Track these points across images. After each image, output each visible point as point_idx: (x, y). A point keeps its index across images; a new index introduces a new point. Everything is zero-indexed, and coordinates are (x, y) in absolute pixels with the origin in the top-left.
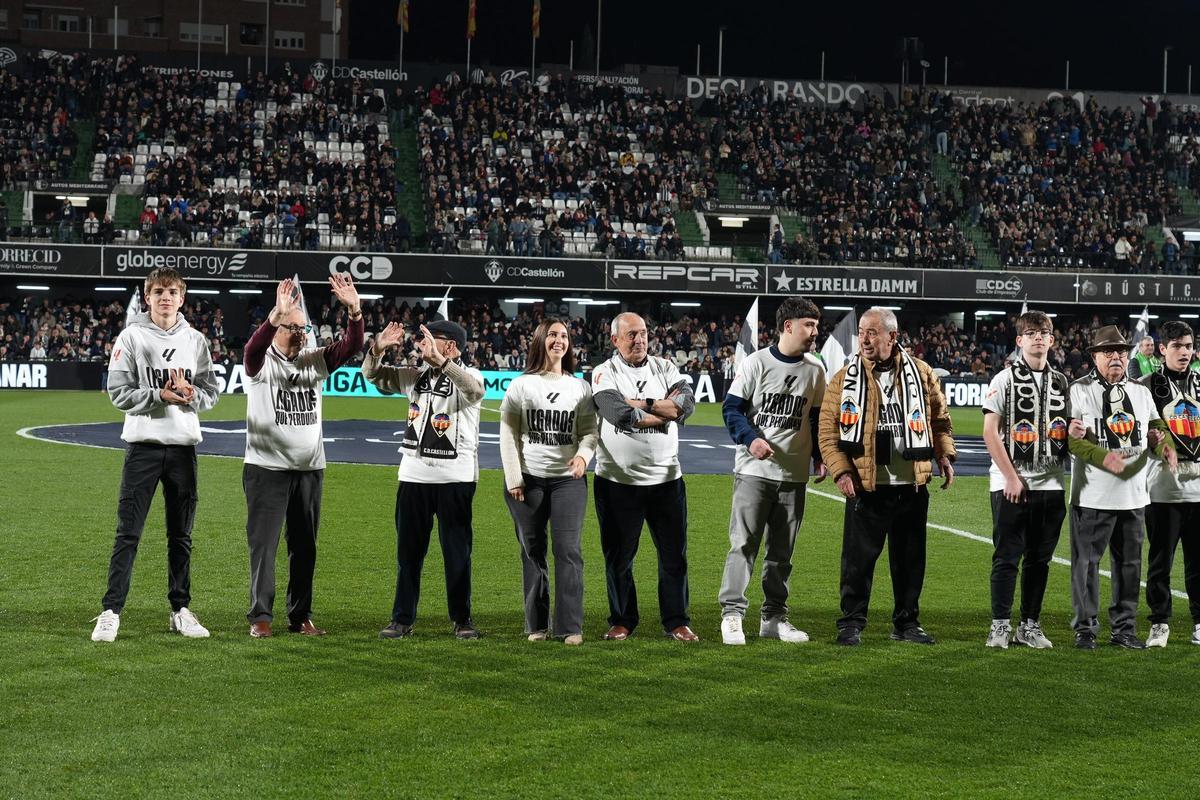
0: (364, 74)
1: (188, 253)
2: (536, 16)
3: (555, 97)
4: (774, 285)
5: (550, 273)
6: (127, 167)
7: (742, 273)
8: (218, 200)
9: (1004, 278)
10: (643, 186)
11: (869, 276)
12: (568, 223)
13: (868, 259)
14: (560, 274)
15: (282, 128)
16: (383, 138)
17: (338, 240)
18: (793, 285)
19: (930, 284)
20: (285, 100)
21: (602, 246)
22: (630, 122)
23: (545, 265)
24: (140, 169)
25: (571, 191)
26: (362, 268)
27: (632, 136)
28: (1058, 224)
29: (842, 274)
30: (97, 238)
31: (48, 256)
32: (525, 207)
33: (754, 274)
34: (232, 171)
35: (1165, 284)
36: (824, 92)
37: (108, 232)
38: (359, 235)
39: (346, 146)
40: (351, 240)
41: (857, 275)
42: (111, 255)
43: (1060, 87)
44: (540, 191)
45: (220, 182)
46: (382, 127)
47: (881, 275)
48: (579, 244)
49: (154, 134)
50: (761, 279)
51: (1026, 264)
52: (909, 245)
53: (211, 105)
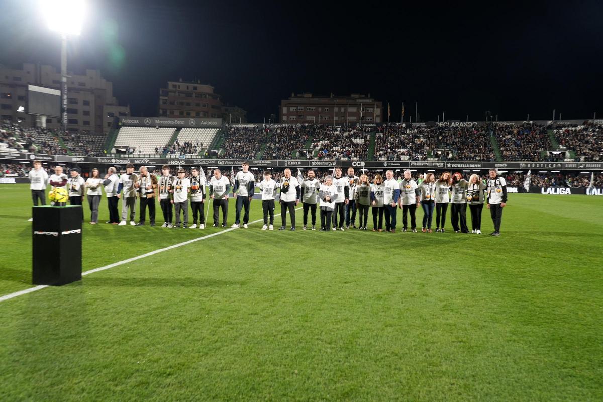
0: (367, 125)
1: (325, 162)
2: (403, 111)
3: (405, 128)
4: (447, 166)
5: (397, 164)
6: (317, 145)
7: (440, 164)
8: (333, 152)
9: (502, 164)
10: (421, 146)
11: (469, 164)
12: (403, 154)
13: (470, 160)
14: (400, 165)
15: (349, 137)
16: (368, 138)
17: (355, 159)
18: (451, 166)
19: (484, 165)
20: (350, 131)
21: (409, 159)
22: (421, 132)
23: (396, 163)
24: (319, 146)
25: (405, 147)
26: (359, 164)
27: (421, 135)
28: (518, 151)
29: (463, 163)
30: (309, 159)
31: (299, 163)
32: (395, 151)
33: (442, 164)
34: (337, 145)
35: (544, 164)
36: (468, 124)
37: (311, 158)
38: (359, 158)
39: (361, 140)
40: (358, 159)
41: (466, 164)
42: (311, 162)
43: (526, 120)
44: (399, 147)
45: (334, 148)
46: (369, 136)
47: (472, 164)
48: (405, 158)
49: (323, 139)
50: (444, 165)
51: (509, 160)
52: (480, 157)
53: (335, 133)
